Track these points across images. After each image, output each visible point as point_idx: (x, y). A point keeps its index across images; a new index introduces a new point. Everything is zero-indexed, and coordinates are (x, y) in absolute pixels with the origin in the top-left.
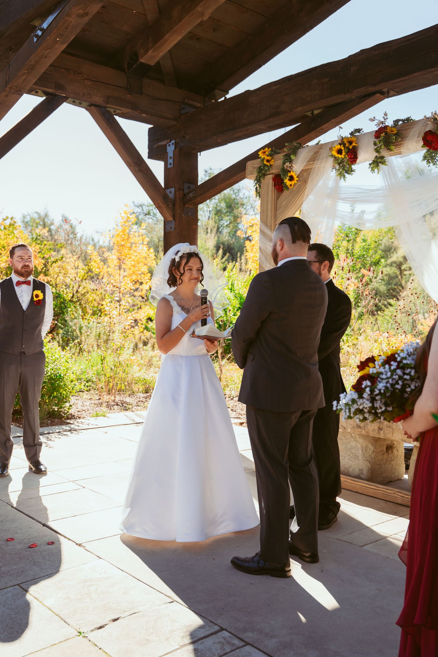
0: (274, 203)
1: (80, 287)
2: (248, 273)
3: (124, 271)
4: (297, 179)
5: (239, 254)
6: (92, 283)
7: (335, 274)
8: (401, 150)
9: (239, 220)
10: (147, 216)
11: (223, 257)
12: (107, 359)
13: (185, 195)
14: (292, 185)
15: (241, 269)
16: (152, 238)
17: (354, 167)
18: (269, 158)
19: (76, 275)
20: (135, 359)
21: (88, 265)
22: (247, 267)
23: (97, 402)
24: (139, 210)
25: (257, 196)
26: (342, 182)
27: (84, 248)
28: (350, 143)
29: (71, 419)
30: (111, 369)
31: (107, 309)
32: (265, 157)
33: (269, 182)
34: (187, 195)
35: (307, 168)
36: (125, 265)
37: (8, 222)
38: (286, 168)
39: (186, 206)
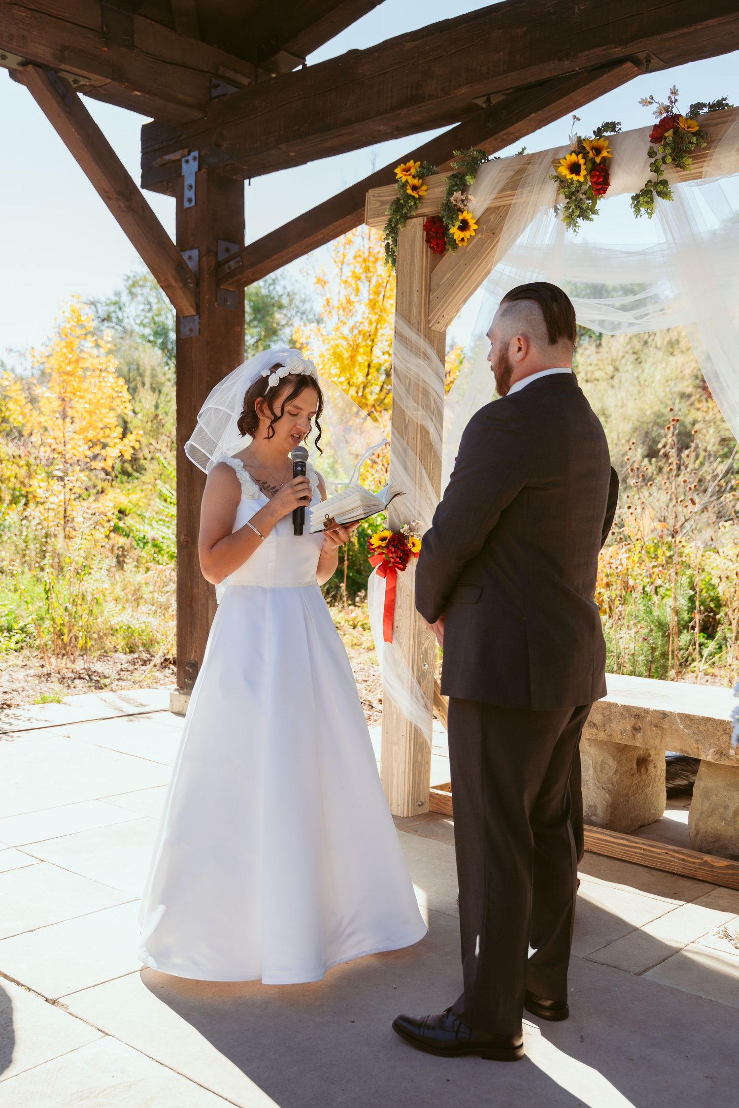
0: (426, 277)
3: (73, 422)
4: (476, 227)
6: (11, 444)
8: (704, 169)
10: (106, 323)
12: (58, 589)
13: (219, 265)
14: (466, 239)
17: (599, 203)
18: (416, 182)
20: (106, 589)
23: (40, 671)
25: (387, 262)
28: (598, 151)
30: (66, 609)
31: (39, 492)
32: (410, 179)
33: (415, 232)
34: (224, 264)
35: (498, 204)
36: (73, 411)
38: (454, 203)
39: (222, 287)
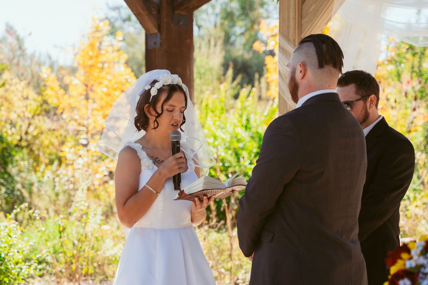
0: (298, 8)
1: (31, 127)
3: (94, 102)
5: (257, 76)
7: (395, 102)
9: (256, 27)
10: (127, 23)
11: (234, 79)
12: (68, 230)
15: (260, 98)
19: (24, 110)
20: (107, 230)
21: (42, 95)
22: (268, 94)
24: (115, 14)
27: (35, 68)
31: (69, 156)
36: (94, 94)
39: (176, 12)
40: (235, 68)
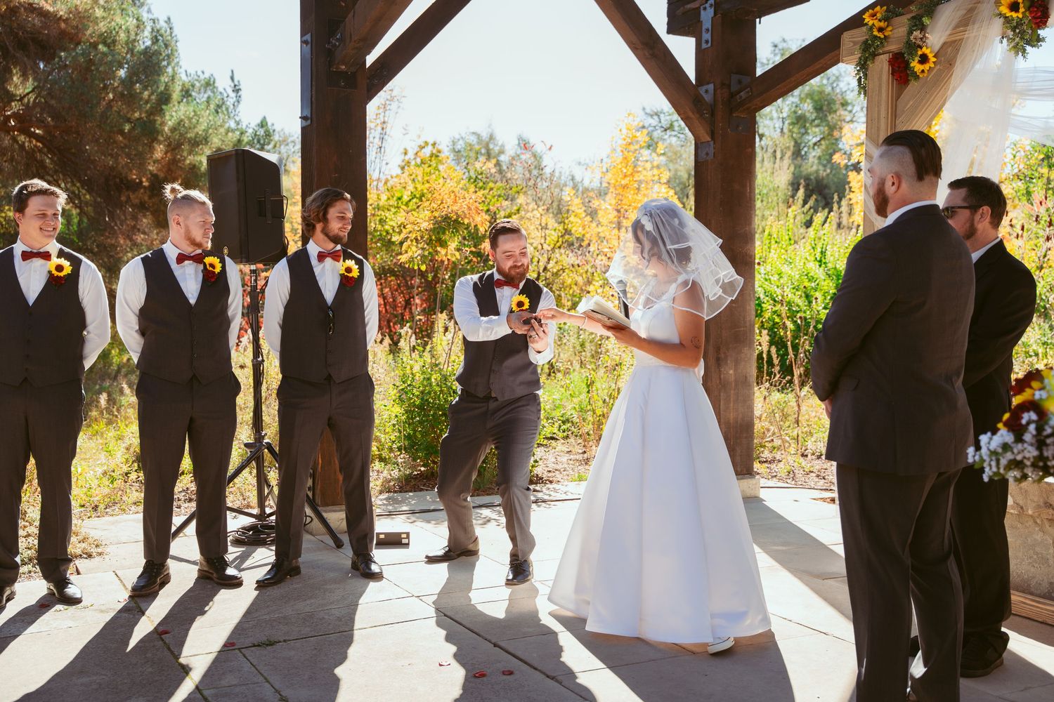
0: (891, 105)
1: (551, 262)
2: (854, 230)
4: (934, 60)
5: (836, 197)
6: (571, 255)
7: (1023, 229)
9: (836, 134)
10: (668, 132)
11: (805, 202)
12: (598, 385)
13: (732, 95)
14: (926, 71)
15: (839, 225)
16: (676, 170)
17: (1041, 32)
18: (882, 24)
19: (543, 241)
21: (564, 223)
22: (851, 220)
23: (580, 457)
24: (654, 121)
25: (860, 93)
26: (1020, 63)
27: (556, 192)
29: (536, 483)
30: (604, 401)
32: (876, 22)
33: (882, 68)
34: (736, 95)
35: (953, 39)
37: (427, 151)
38: (914, 41)
39: (734, 115)
40: (806, 187)
